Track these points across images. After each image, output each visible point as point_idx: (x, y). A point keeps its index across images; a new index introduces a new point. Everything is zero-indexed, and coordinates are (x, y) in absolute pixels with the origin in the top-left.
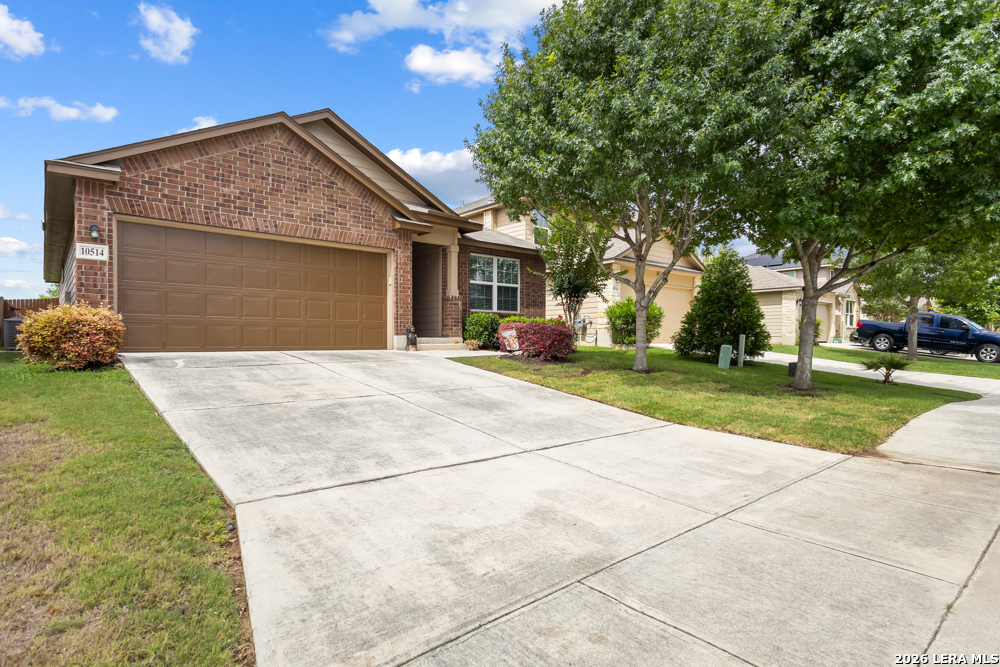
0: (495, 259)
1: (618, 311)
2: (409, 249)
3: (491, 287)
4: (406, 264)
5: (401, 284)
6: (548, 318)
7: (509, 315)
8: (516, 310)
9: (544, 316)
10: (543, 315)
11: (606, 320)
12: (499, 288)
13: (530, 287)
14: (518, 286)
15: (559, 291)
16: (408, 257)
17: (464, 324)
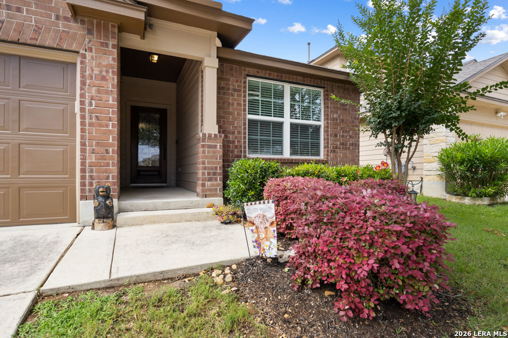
0: (287, 88)
1: (459, 155)
2: (110, 53)
3: (280, 125)
4: (104, 78)
5: (91, 112)
6: (363, 163)
7: (303, 162)
8: (318, 155)
9: (357, 163)
10: (355, 161)
11: (436, 165)
12: (293, 127)
13: (337, 124)
14: (322, 123)
15: (381, 126)
16: (109, 66)
17: (226, 177)
